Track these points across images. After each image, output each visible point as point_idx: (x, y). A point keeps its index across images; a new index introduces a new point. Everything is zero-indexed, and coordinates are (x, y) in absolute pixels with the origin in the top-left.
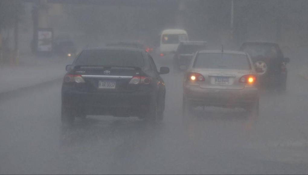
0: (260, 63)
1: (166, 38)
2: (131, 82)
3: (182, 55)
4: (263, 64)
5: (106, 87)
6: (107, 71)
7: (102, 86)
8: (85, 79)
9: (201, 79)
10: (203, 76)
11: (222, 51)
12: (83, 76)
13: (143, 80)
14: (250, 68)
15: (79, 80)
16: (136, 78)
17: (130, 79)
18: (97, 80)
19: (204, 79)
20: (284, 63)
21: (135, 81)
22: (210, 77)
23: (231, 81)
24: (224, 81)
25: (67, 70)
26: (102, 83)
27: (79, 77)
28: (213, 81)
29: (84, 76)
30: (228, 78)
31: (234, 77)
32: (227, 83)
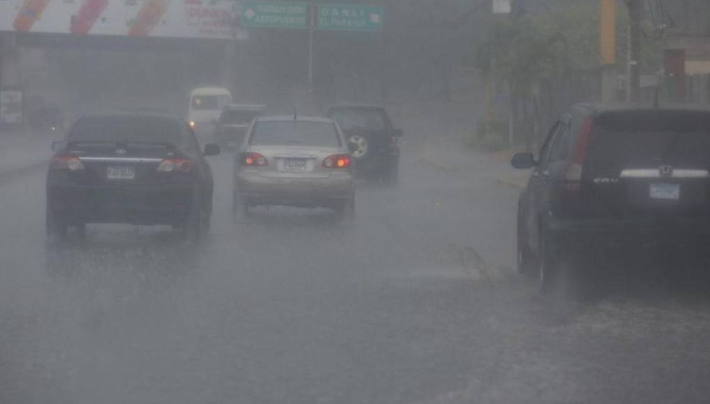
0: (357, 139)
1: (198, 102)
2: (159, 169)
3: (228, 125)
4: (361, 141)
5: (119, 177)
6: (121, 151)
7: (112, 175)
8: (84, 162)
9: (262, 163)
10: (265, 158)
11: (295, 118)
12: (80, 158)
13: (179, 165)
14: (340, 144)
15: (74, 165)
16: (168, 162)
17: (157, 164)
18: (105, 165)
19: (266, 163)
20: (394, 138)
21: (167, 166)
22: (277, 158)
23: (310, 166)
24: (299, 165)
25: (53, 150)
26: (112, 169)
27: (74, 160)
28: (281, 164)
29: (83, 158)
30: (304, 160)
31: (315, 159)
32: (303, 168)
